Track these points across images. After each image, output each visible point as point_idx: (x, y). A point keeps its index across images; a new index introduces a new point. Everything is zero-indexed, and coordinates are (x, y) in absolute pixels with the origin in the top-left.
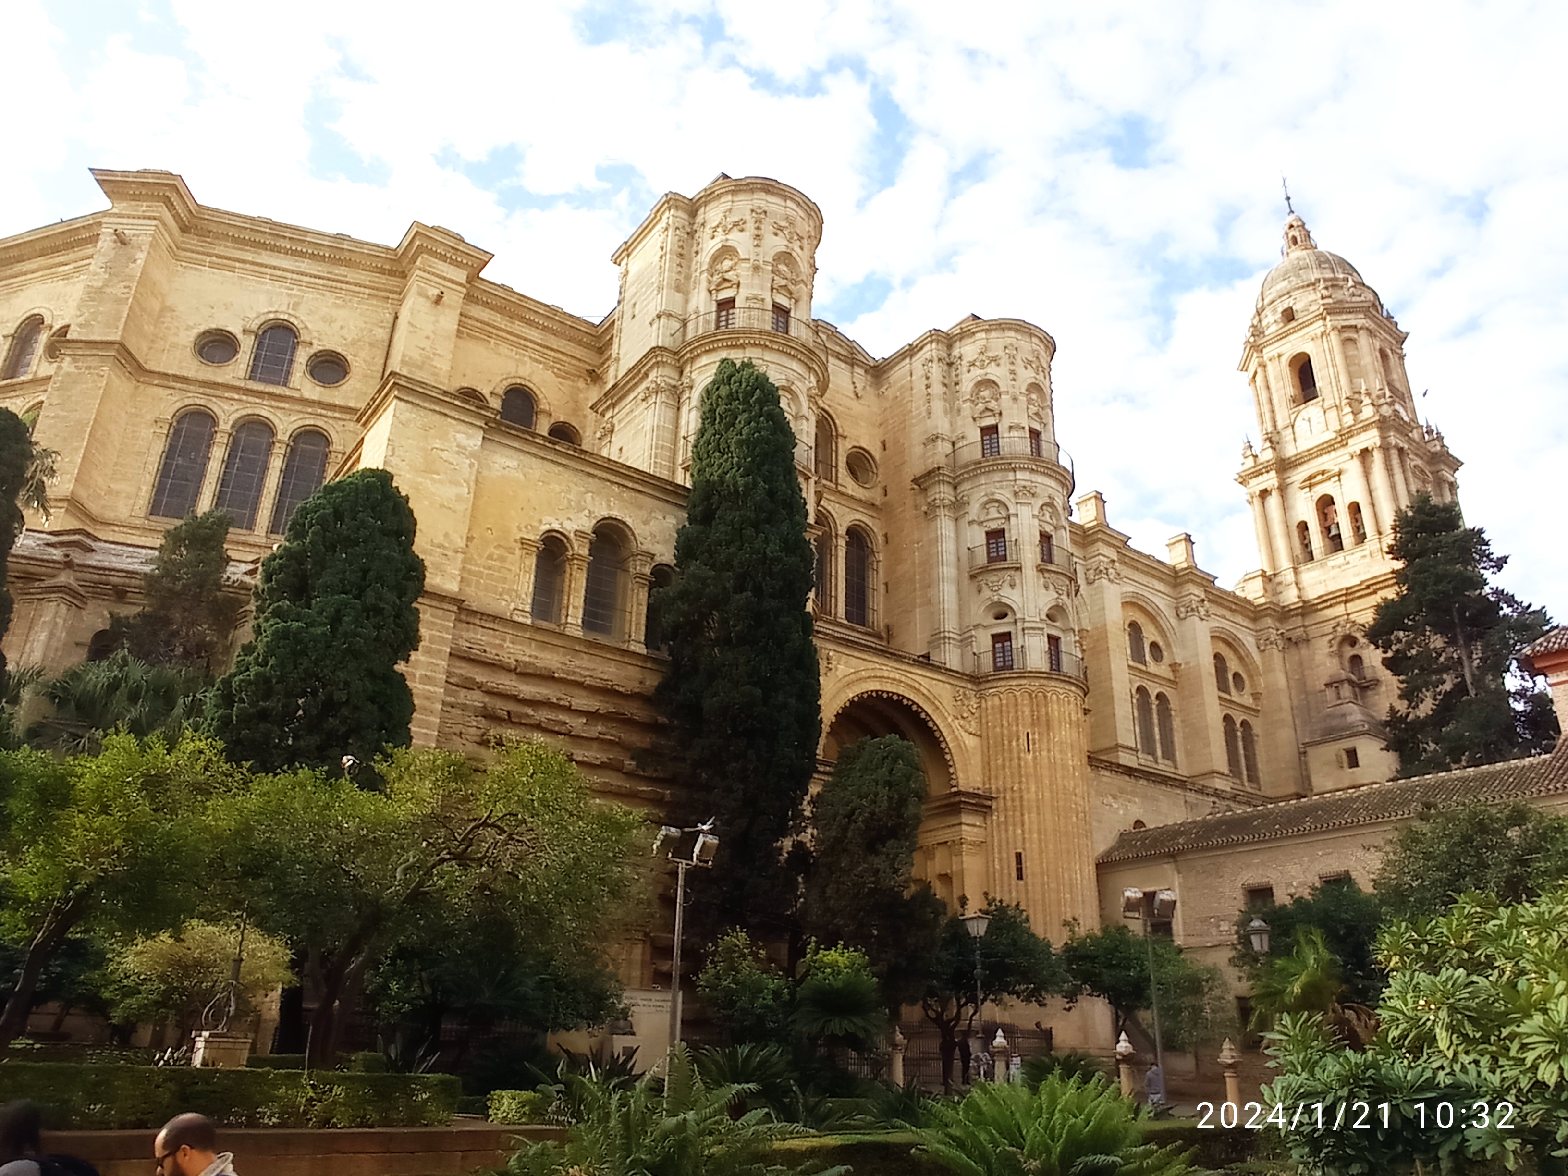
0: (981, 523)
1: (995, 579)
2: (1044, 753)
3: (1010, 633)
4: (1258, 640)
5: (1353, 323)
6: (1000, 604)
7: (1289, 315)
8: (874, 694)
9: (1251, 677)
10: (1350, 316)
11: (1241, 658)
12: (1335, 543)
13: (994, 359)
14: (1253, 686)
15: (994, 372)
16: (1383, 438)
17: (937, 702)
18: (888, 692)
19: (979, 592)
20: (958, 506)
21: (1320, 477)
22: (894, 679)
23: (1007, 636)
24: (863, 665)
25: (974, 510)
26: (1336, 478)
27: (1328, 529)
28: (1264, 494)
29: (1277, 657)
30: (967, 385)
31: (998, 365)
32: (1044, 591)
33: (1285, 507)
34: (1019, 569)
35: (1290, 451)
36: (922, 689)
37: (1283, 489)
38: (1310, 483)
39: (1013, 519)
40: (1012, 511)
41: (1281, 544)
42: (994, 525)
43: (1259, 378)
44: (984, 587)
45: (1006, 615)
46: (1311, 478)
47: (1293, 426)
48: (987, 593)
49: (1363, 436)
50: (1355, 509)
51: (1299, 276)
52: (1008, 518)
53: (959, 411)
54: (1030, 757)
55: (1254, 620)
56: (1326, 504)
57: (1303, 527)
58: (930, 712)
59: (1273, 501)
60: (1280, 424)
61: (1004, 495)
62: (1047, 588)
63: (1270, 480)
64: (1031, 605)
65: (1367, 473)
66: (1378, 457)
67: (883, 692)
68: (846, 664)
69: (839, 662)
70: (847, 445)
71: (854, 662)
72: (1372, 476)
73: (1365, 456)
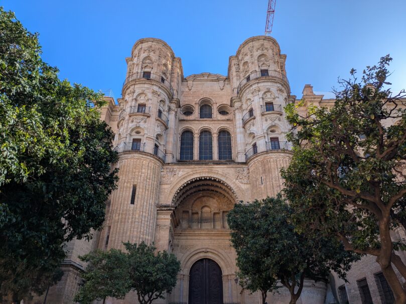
0: (247, 109)
1: (248, 125)
2: (268, 183)
3: (256, 142)
6: (252, 133)
8: (198, 179)
13: (246, 54)
17: (227, 176)
18: (204, 177)
20: (242, 107)
22: (206, 172)
24: (189, 170)
30: (241, 68)
32: (265, 122)
34: (255, 118)
36: (219, 172)
40: (252, 100)
44: (247, 130)
45: (254, 138)
48: (247, 132)
52: (252, 103)
54: (263, 186)
58: (224, 180)
61: (250, 96)
62: (266, 120)
64: (260, 129)
67: (202, 177)
68: (182, 171)
69: (179, 171)
70: (218, 105)
71: (186, 170)
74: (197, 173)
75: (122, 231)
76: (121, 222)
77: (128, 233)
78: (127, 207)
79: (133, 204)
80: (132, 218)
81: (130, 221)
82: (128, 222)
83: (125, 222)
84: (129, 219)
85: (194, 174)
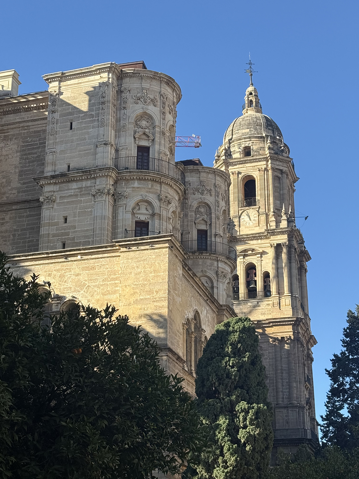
5: (281, 168)
10: (280, 163)
12: (252, 293)
16: (289, 241)
21: (250, 252)
26: (259, 255)
30: (193, 202)
31: (211, 195)
35: (237, 232)
38: (245, 254)
40: (215, 284)
47: (240, 217)
49: (279, 237)
51: (256, 129)
57: (236, 280)
60: (232, 214)
61: (212, 274)
65: (277, 258)
66: (285, 250)
72: (279, 260)
73: (278, 248)
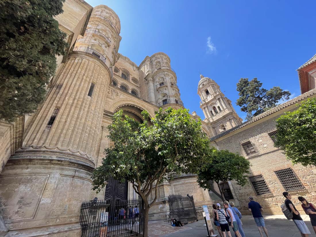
0: (158, 82)
1: (162, 89)
3: (166, 99)
4: (208, 128)
5: (213, 84)
6: (163, 94)
7: (203, 85)
8: (132, 105)
9: (208, 134)
11: (206, 131)
12: (217, 112)
13: (159, 58)
14: (209, 135)
15: (159, 60)
16: (221, 96)
19: (159, 93)
20: (154, 80)
23: (166, 100)
25: (157, 80)
26: (215, 104)
27: (215, 111)
28: (204, 108)
29: (212, 130)
30: (154, 63)
31: (159, 59)
32: (173, 91)
33: (208, 109)
34: (167, 87)
35: (207, 102)
36: (146, 107)
37: (207, 107)
38: (211, 105)
39: (165, 80)
40: (164, 78)
41: (208, 114)
42: (161, 82)
43: (201, 93)
44: (160, 91)
45: (165, 96)
46: (211, 104)
47: (207, 98)
48: (160, 92)
49: (218, 97)
50: (219, 107)
52: (164, 80)
53: (153, 68)
55: (207, 125)
56: (214, 108)
57: (211, 112)
59: (206, 108)
60: (205, 99)
61: (163, 76)
63: (205, 106)
64: (170, 93)
65: (220, 101)
66: (221, 99)
67: (135, 105)
68: (123, 96)
69: (121, 95)
70: (132, 77)
71: (126, 96)
72: (220, 102)
73: (219, 99)
74: (132, 101)
75: (76, 116)
76: (76, 107)
77: (83, 120)
78: (84, 96)
79: (91, 96)
80: (89, 108)
81: (86, 109)
82: (84, 110)
83: (81, 109)
84: (85, 107)
85: (130, 101)
